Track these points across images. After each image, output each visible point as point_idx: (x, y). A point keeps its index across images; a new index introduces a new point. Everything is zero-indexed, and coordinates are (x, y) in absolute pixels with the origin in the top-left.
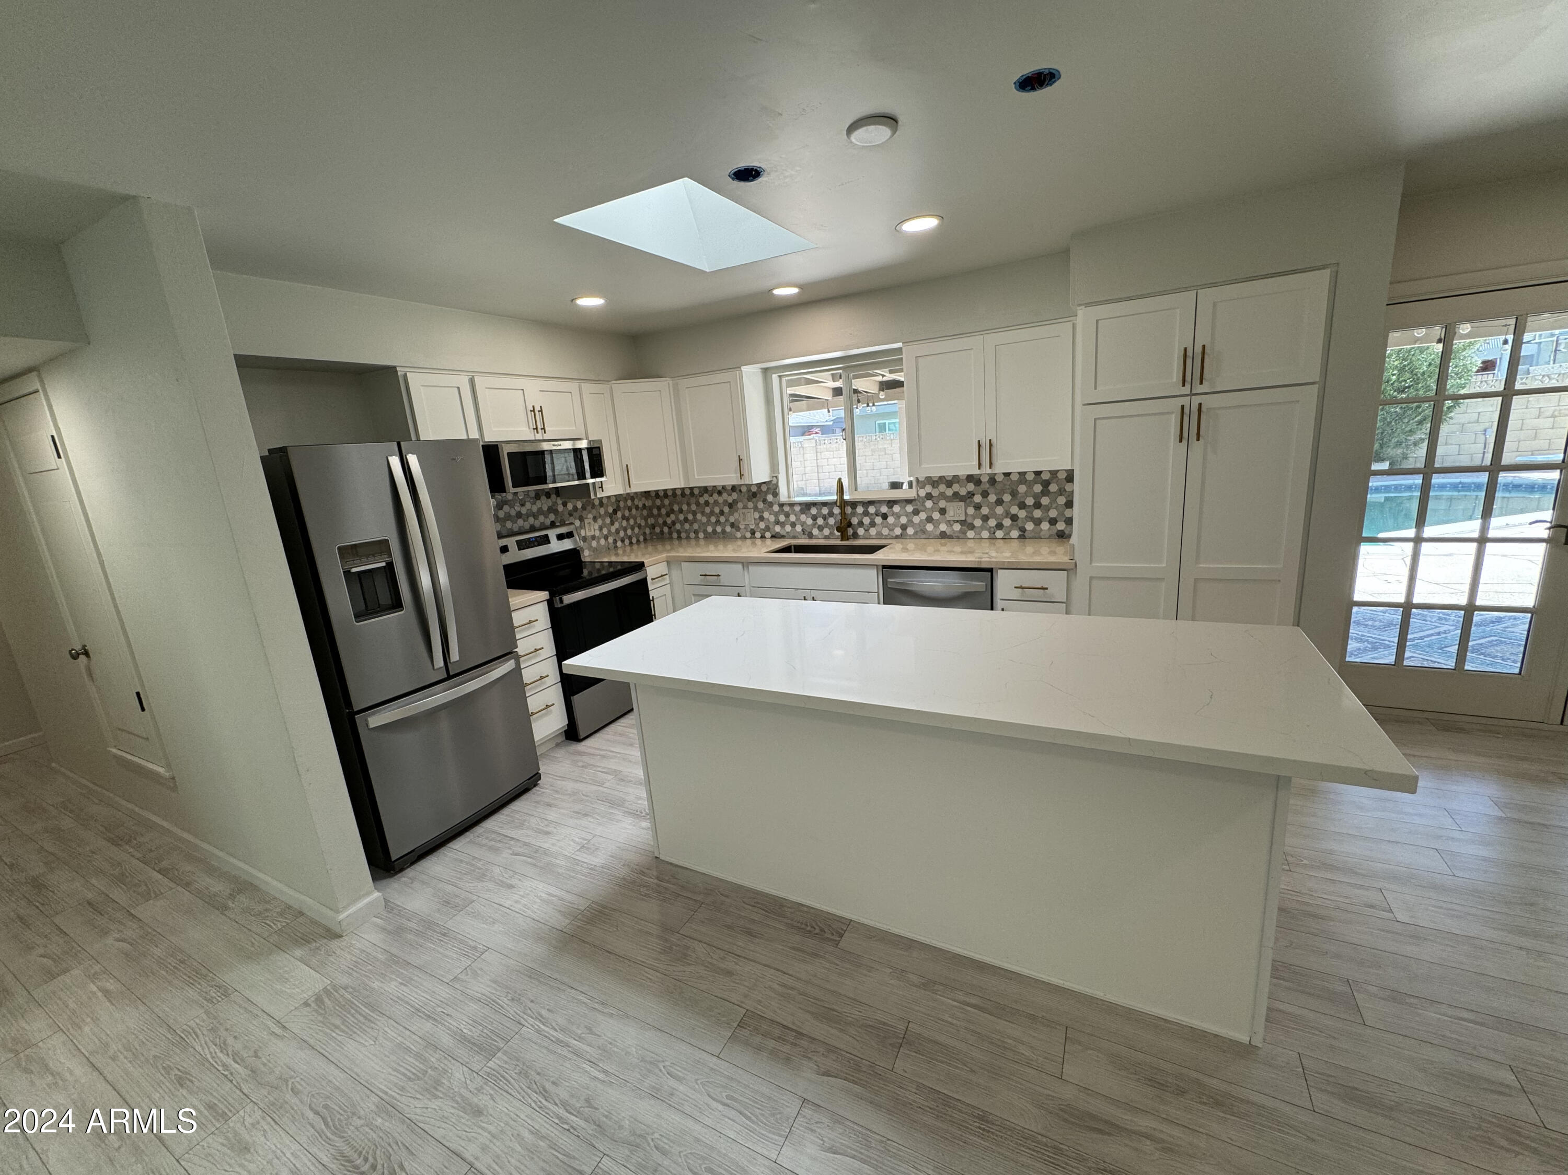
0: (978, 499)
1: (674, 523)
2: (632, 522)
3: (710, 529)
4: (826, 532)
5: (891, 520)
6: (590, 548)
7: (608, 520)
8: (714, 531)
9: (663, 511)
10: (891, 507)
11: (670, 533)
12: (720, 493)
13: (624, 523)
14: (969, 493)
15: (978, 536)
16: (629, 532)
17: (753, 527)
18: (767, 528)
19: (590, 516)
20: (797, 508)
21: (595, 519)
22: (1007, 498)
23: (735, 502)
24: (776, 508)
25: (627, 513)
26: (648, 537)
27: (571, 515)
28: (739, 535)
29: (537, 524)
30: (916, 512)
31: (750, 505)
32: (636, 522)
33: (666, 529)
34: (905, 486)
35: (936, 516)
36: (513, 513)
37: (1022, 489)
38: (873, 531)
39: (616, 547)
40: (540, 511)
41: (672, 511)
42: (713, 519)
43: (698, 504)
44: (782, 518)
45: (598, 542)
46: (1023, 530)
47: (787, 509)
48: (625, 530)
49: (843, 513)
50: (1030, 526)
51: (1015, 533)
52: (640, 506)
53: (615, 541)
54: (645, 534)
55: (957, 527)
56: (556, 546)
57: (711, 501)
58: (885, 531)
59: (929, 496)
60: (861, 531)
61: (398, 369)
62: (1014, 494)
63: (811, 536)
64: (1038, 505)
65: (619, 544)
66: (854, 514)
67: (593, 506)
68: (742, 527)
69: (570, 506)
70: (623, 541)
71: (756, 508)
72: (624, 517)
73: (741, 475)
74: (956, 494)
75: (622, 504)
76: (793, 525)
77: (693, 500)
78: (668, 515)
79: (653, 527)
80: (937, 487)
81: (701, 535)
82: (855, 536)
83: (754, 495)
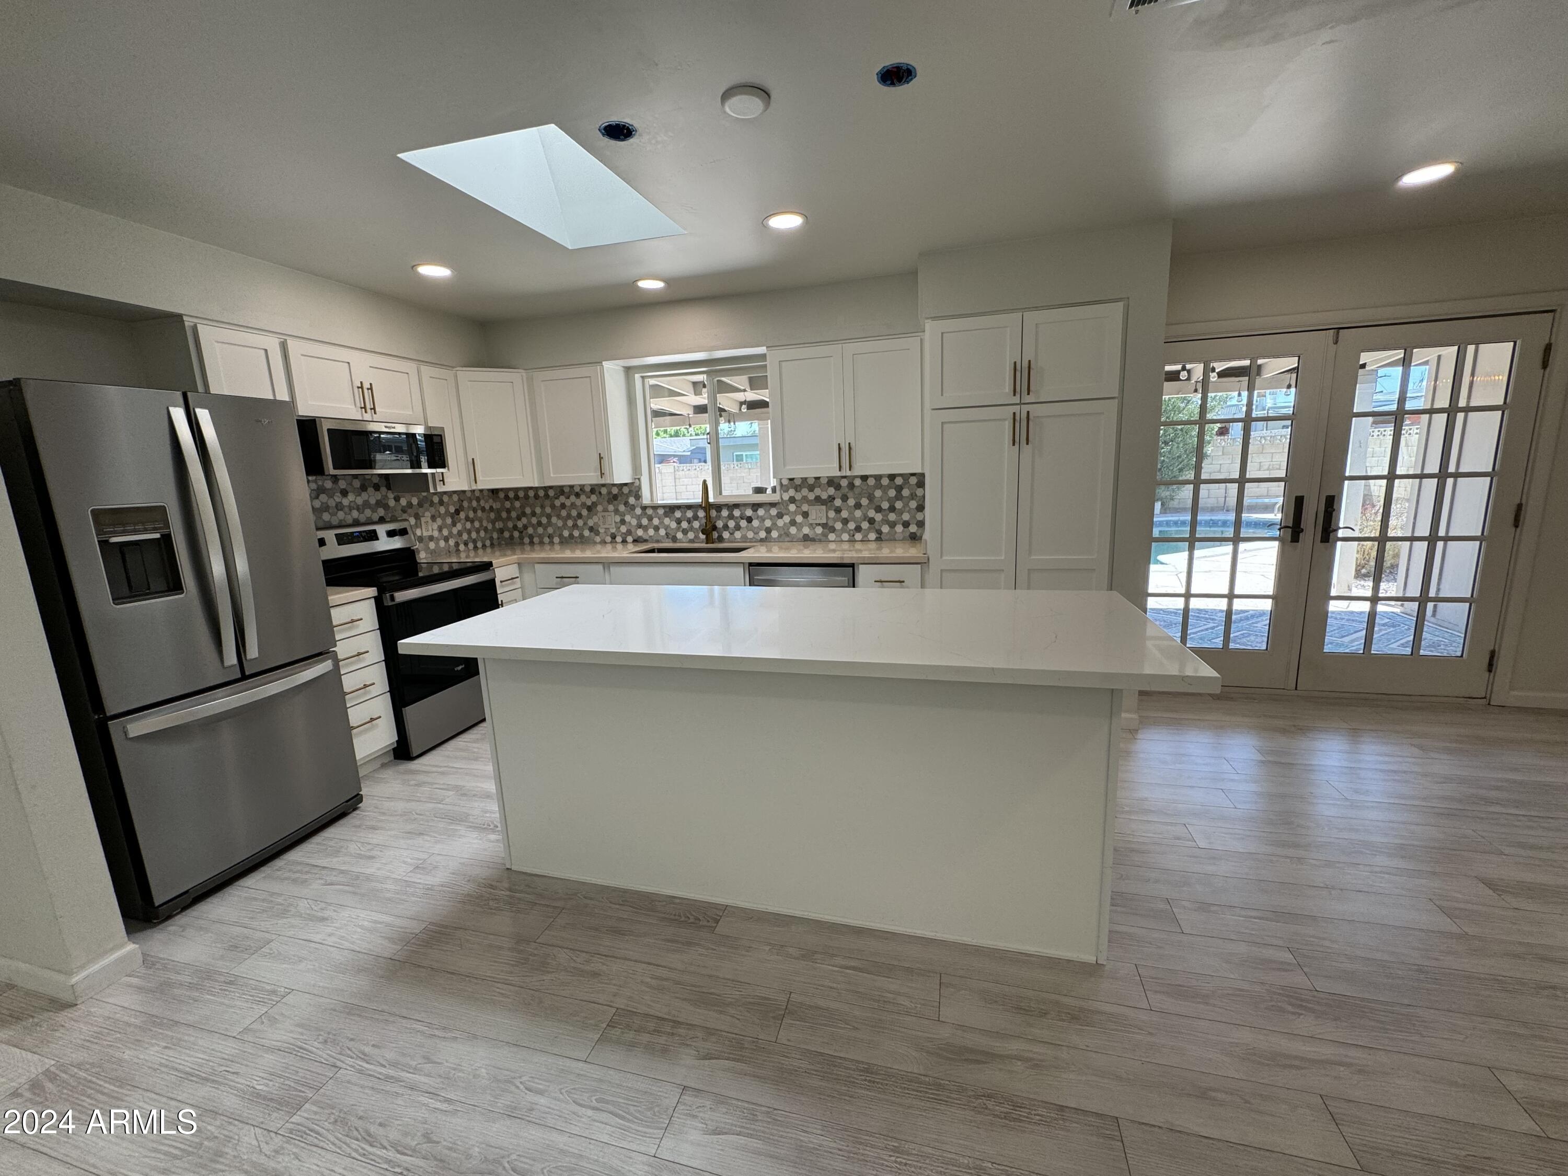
0: (838, 502)
1: (525, 527)
2: (477, 524)
3: (566, 533)
4: (691, 535)
5: (755, 523)
6: (427, 549)
7: (449, 521)
8: (571, 536)
9: (514, 514)
10: (755, 511)
11: (521, 538)
12: (577, 495)
13: (468, 525)
14: (830, 496)
15: (838, 539)
16: (474, 535)
17: (613, 531)
18: (629, 532)
19: (428, 514)
20: (661, 511)
21: (433, 518)
22: (864, 502)
23: (594, 504)
24: (638, 511)
25: (471, 514)
26: (495, 542)
27: (404, 511)
28: (598, 539)
29: (362, 518)
30: (780, 516)
31: (611, 507)
32: (481, 525)
33: (516, 534)
34: (769, 491)
35: (799, 519)
36: (332, 503)
37: (878, 493)
38: (738, 535)
39: (458, 551)
40: (366, 504)
41: (524, 514)
42: (570, 523)
43: (553, 507)
44: (645, 522)
45: (437, 544)
46: (879, 532)
47: (650, 512)
48: (469, 532)
49: (708, 517)
50: (885, 529)
51: (872, 536)
52: (487, 507)
53: (457, 544)
54: (491, 539)
55: (819, 530)
56: (385, 544)
57: (568, 503)
58: (750, 535)
59: (792, 500)
60: (726, 535)
61: (185, 318)
62: (871, 498)
63: (674, 539)
64: (892, 509)
65: (462, 547)
66: (719, 517)
67: (432, 504)
68: (602, 531)
69: (403, 502)
70: (466, 544)
71: (616, 511)
72: (467, 519)
73: (602, 474)
74: (818, 499)
75: (465, 504)
76: (657, 529)
77: (547, 502)
78: (519, 518)
79: (501, 531)
80: (800, 491)
81: (556, 540)
82: (720, 539)
83: (615, 497)
